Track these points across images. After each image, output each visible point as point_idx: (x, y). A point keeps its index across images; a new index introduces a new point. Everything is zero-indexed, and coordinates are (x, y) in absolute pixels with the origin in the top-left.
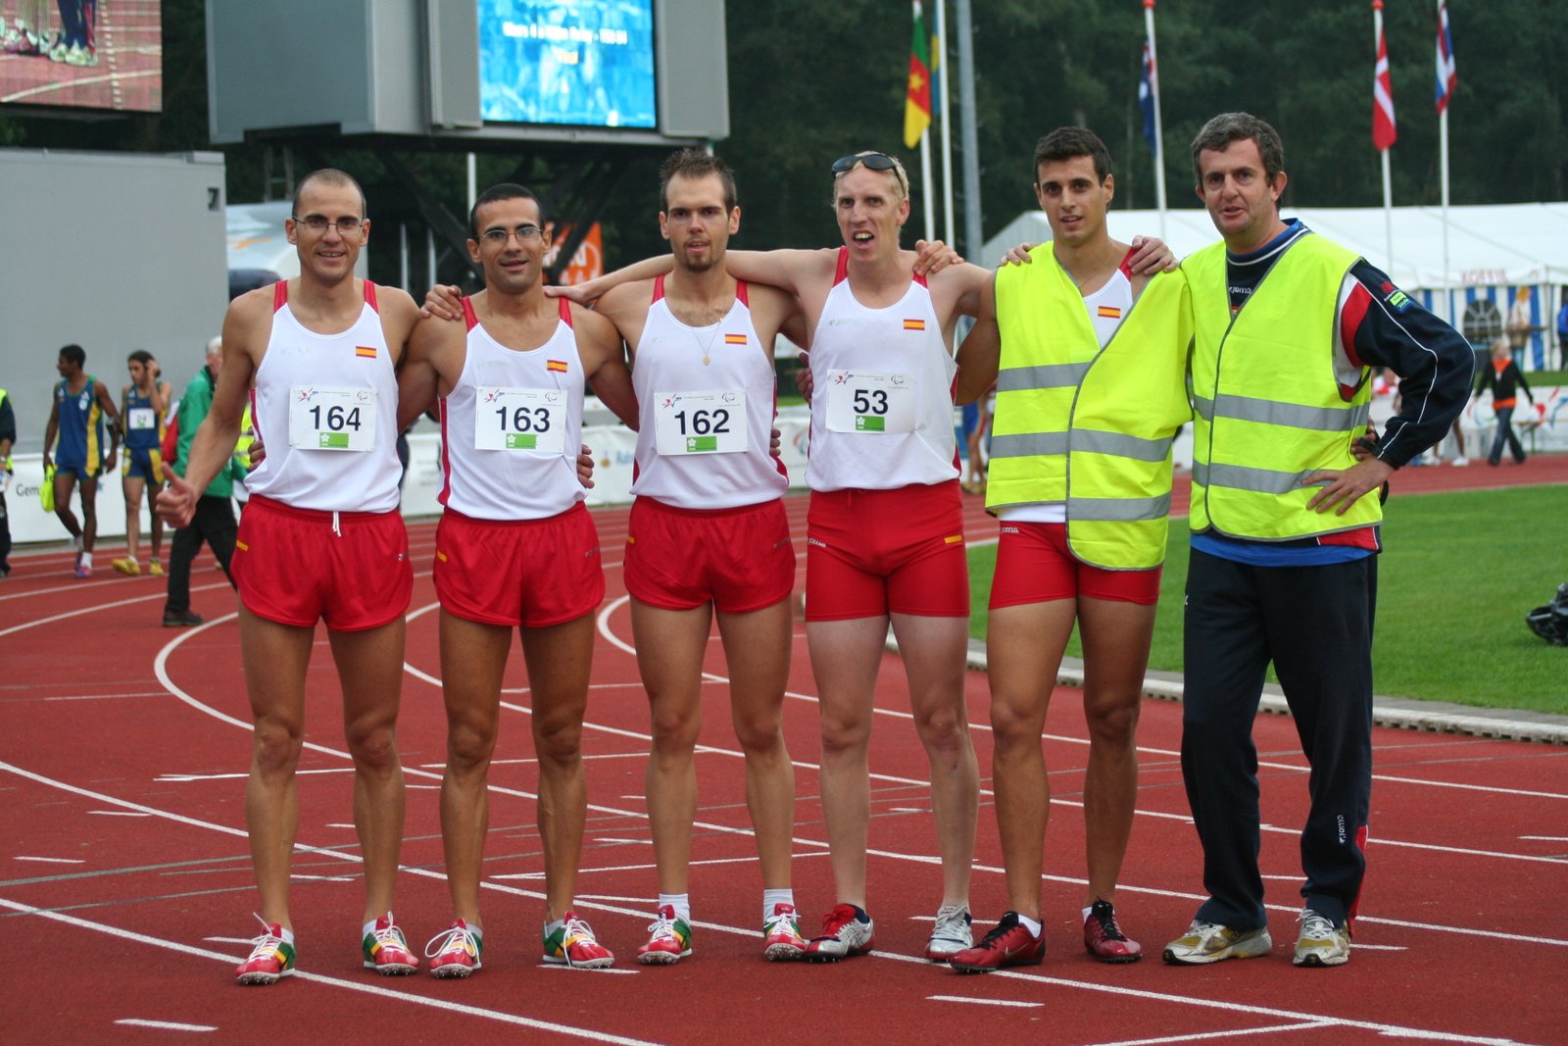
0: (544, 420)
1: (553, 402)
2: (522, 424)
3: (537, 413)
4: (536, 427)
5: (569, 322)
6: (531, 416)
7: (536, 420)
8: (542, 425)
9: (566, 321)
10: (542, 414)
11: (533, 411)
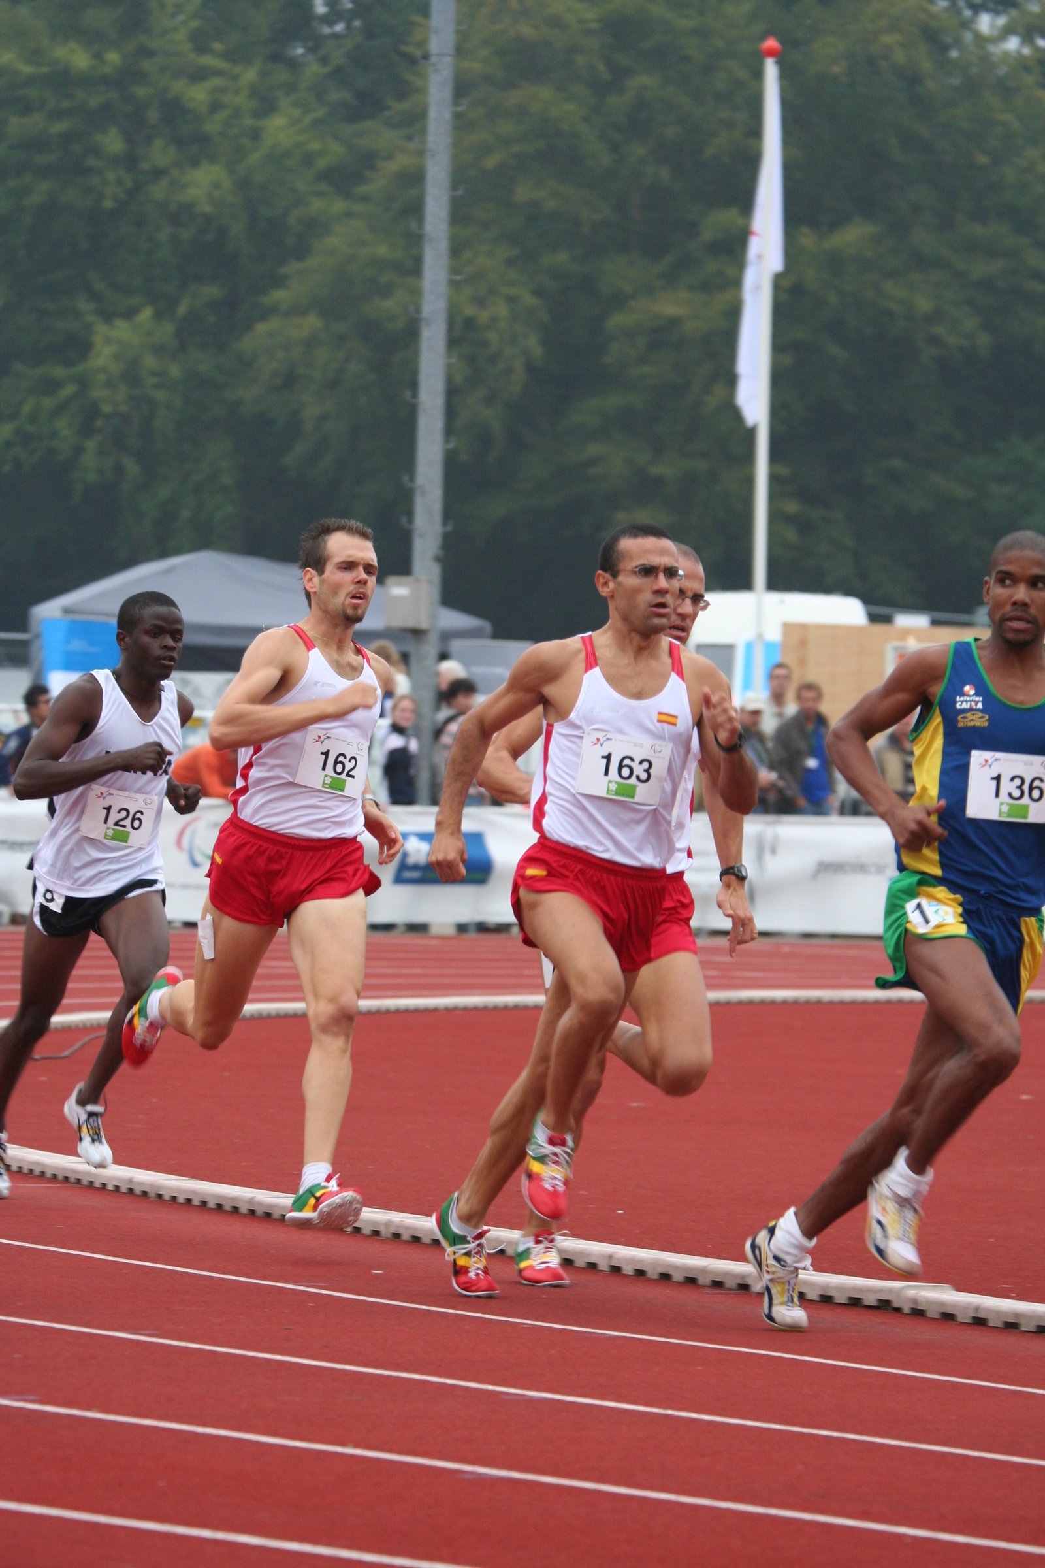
0: (647, 771)
1: (658, 754)
2: (626, 772)
3: (641, 763)
4: (638, 777)
5: (681, 675)
6: (635, 765)
7: (639, 770)
8: (644, 776)
9: (678, 674)
10: (646, 765)
11: (637, 760)
